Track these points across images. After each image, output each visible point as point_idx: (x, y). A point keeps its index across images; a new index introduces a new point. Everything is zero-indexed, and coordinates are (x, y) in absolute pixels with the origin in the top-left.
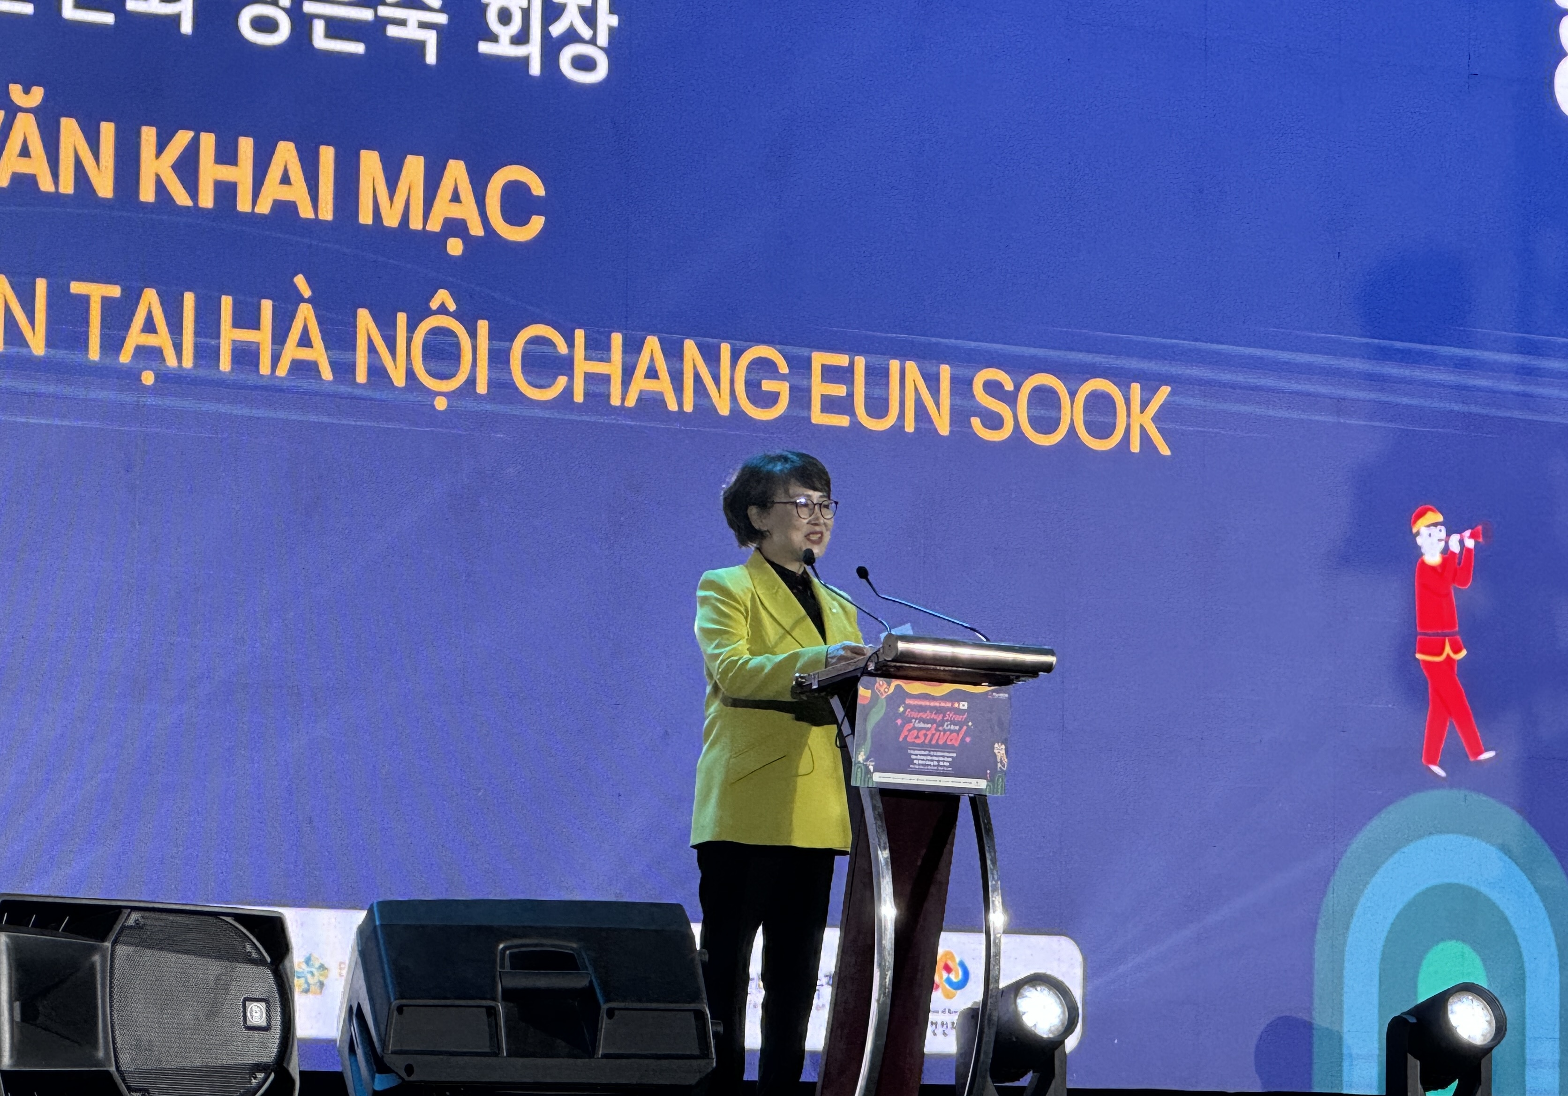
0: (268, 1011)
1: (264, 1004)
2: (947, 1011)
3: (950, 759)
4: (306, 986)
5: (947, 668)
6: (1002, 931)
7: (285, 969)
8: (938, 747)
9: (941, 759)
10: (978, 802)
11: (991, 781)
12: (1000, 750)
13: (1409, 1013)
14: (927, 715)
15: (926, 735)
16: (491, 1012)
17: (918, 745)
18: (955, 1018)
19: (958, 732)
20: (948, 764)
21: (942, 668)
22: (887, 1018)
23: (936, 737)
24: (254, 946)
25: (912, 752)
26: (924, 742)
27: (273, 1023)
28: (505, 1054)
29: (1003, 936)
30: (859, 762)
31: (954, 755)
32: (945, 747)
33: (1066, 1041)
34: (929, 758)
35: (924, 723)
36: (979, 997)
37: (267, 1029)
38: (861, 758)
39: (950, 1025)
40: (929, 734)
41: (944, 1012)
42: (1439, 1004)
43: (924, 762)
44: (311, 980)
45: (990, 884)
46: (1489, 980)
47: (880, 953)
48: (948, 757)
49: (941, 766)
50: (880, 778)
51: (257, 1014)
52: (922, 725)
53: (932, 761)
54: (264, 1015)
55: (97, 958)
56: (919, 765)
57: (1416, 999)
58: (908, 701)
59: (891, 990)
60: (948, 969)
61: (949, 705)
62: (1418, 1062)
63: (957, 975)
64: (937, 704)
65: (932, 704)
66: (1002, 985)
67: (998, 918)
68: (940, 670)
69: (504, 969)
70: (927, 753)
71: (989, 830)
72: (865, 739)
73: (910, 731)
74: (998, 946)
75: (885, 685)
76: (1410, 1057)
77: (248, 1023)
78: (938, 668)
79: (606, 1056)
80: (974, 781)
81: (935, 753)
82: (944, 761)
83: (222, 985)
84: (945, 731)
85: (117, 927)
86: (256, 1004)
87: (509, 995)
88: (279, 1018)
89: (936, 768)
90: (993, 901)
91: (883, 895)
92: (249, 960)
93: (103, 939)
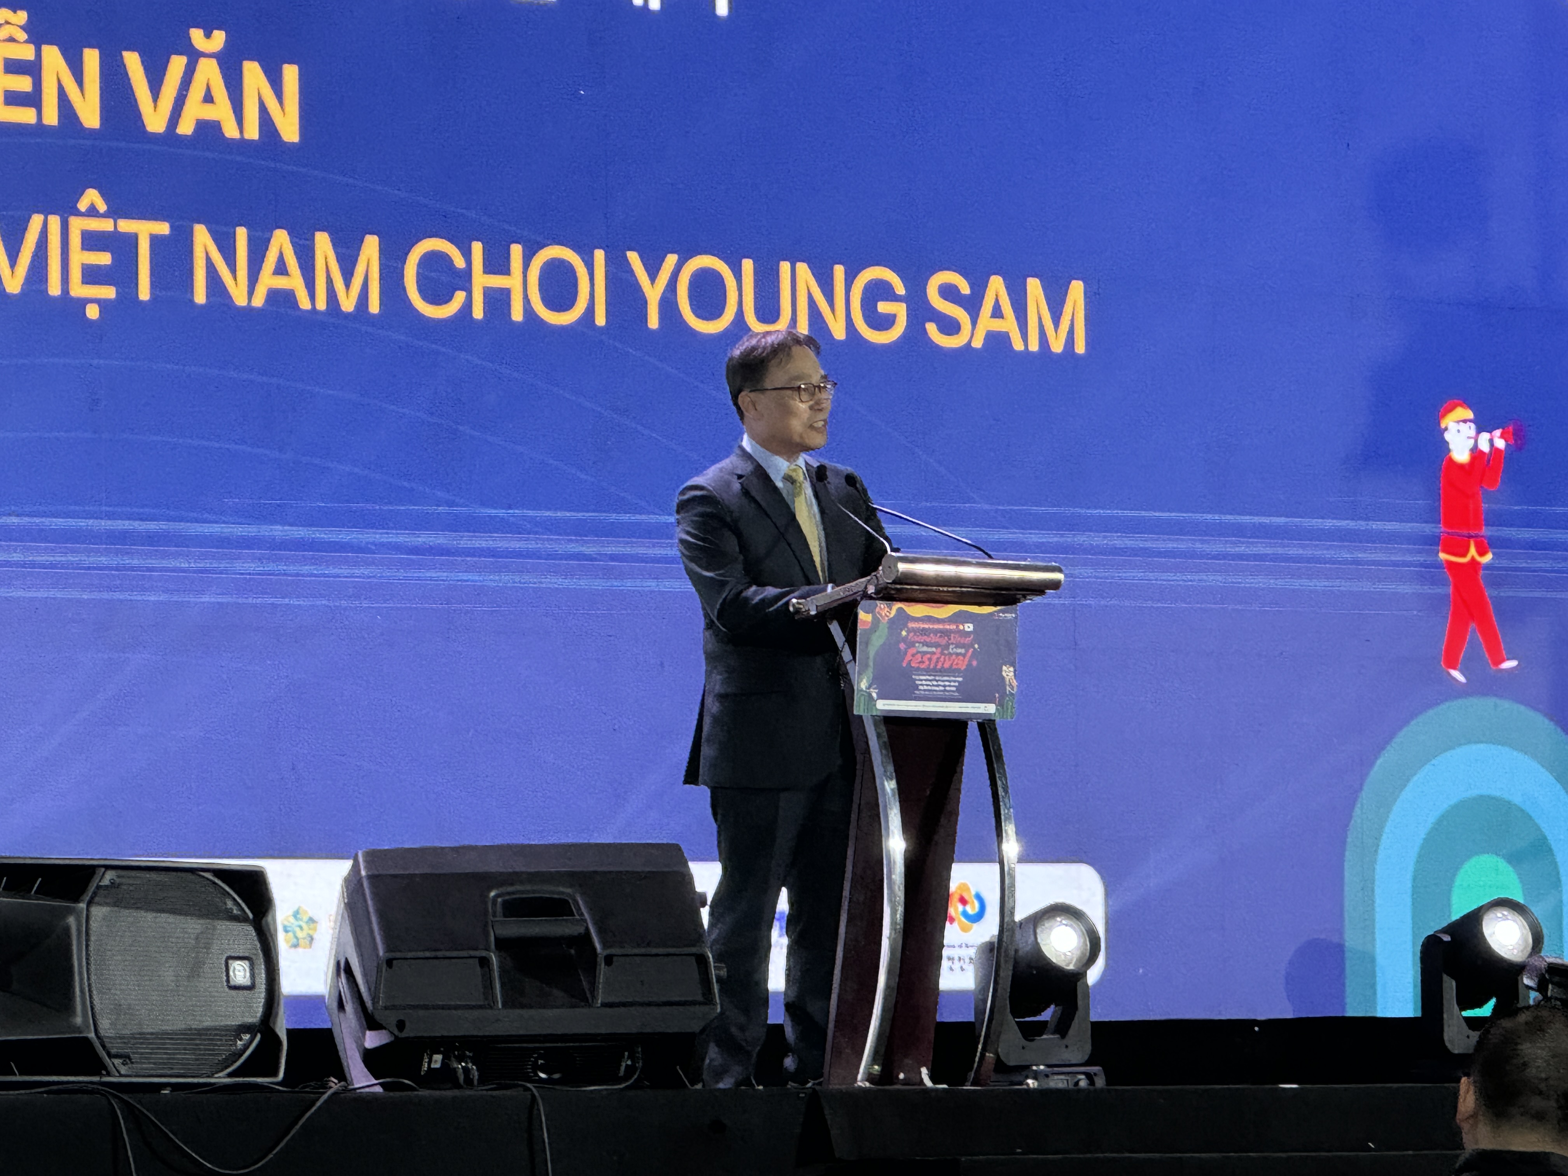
0: (252, 969)
1: (247, 962)
2: (964, 945)
3: (957, 684)
4: (295, 940)
5: (950, 589)
6: (1016, 860)
7: (268, 924)
8: (943, 672)
9: (947, 683)
10: (987, 727)
11: (1001, 705)
12: (1008, 672)
13: (1445, 931)
14: (933, 638)
15: (930, 660)
16: (484, 962)
17: (924, 670)
18: (972, 952)
19: (964, 655)
20: (954, 689)
21: (945, 589)
22: (899, 955)
23: (942, 659)
24: (234, 902)
25: (917, 677)
26: (929, 665)
27: (258, 980)
28: (500, 1006)
29: (1017, 864)
30: (862, 690)
31: (960, 679)
32: (951, 671)
33: (1088, 972)
34: (935, 683)
35: (928, 646)
36: (995, 931)
37: (251, 988)
38: (864, 685)
39: (967, 960)
40: (935, 657)
41: (960, 946)
42: (1473, 920)
43: (929, 688)
44: (300, 934)
45: (1002, 812)
46: (1525, 895)
47: (890, 888)
48: (955, 681)
49: (948, 691)
50: (885, 705)
51: (240, 973)
52: (925, 649)
53: (938, 686)
54: (248, 974)
55: (71, 920)
56: (925, 690)
57: (1449, 916)
58: (911, 625)
59: (902, 926)
60: (963, 901)
61: (953, 627)
62: (1454, 983)
63: (973, 908)
64: (941, 627)
65: (936, 626)
66: (1018, 917)
67: (1011, 847)
68: (943, 591)
69: (496, 917)
70: (932, 678)
71: (999, 757)
72: (867, 666)
73: (913, 655)
74: (1013, 878)
75: (887, 609)
76: (1446, 978)
77: (232, 983)
78: (941, 589)
79: (605, 1005)
80: (982, 705)
81: (940, 678)
82: (950, 686)
83: (203, 943)
84: (950, 654)
85: (92, 888)
86: (239, 962)
87: (502, 944)
88: (264, 976)
89: (942, 693)
90: (1006, 831)
91: (891, 827)
92: (230, 916)
93: (77, 900)
